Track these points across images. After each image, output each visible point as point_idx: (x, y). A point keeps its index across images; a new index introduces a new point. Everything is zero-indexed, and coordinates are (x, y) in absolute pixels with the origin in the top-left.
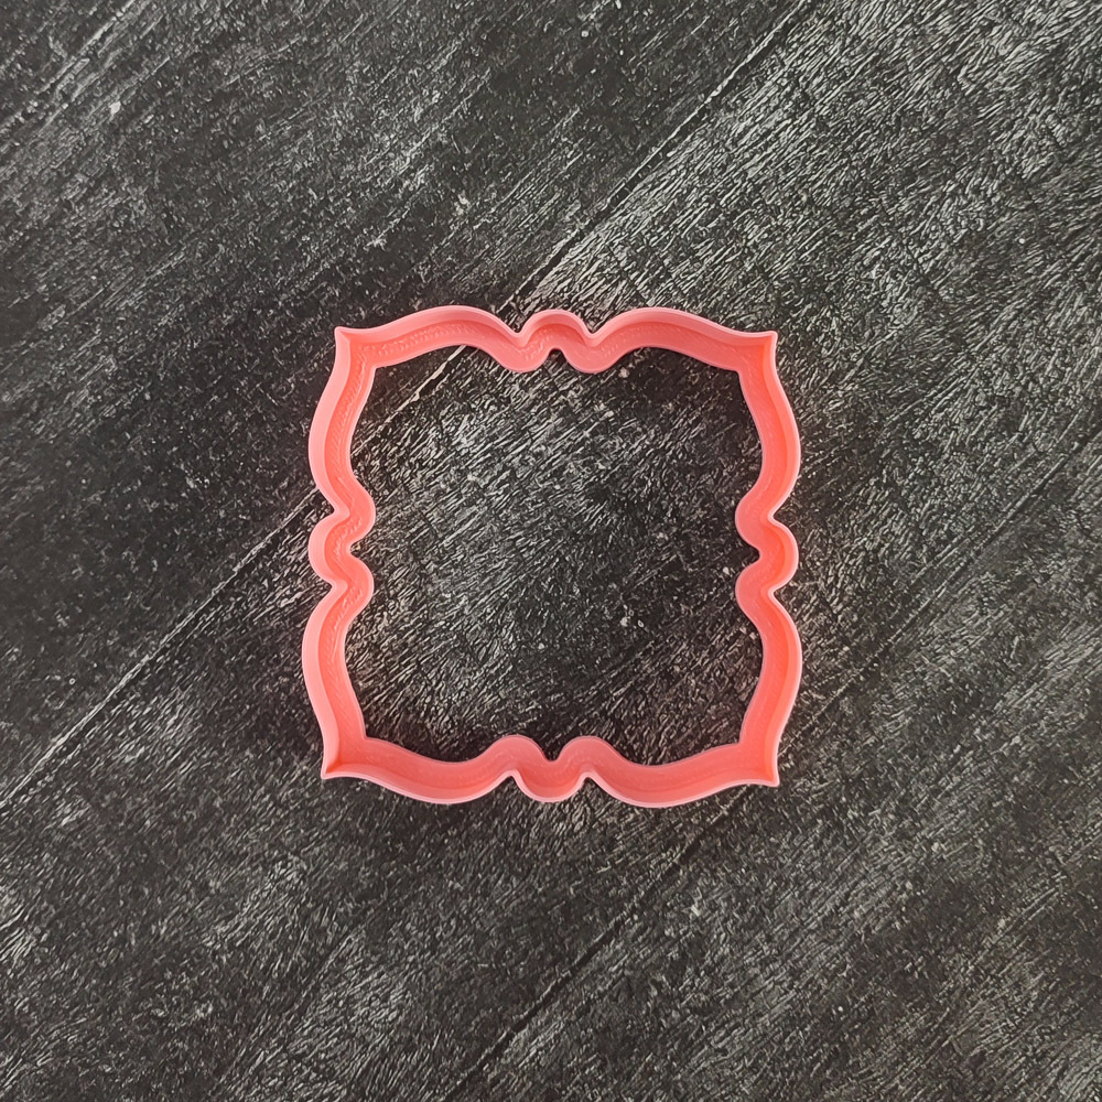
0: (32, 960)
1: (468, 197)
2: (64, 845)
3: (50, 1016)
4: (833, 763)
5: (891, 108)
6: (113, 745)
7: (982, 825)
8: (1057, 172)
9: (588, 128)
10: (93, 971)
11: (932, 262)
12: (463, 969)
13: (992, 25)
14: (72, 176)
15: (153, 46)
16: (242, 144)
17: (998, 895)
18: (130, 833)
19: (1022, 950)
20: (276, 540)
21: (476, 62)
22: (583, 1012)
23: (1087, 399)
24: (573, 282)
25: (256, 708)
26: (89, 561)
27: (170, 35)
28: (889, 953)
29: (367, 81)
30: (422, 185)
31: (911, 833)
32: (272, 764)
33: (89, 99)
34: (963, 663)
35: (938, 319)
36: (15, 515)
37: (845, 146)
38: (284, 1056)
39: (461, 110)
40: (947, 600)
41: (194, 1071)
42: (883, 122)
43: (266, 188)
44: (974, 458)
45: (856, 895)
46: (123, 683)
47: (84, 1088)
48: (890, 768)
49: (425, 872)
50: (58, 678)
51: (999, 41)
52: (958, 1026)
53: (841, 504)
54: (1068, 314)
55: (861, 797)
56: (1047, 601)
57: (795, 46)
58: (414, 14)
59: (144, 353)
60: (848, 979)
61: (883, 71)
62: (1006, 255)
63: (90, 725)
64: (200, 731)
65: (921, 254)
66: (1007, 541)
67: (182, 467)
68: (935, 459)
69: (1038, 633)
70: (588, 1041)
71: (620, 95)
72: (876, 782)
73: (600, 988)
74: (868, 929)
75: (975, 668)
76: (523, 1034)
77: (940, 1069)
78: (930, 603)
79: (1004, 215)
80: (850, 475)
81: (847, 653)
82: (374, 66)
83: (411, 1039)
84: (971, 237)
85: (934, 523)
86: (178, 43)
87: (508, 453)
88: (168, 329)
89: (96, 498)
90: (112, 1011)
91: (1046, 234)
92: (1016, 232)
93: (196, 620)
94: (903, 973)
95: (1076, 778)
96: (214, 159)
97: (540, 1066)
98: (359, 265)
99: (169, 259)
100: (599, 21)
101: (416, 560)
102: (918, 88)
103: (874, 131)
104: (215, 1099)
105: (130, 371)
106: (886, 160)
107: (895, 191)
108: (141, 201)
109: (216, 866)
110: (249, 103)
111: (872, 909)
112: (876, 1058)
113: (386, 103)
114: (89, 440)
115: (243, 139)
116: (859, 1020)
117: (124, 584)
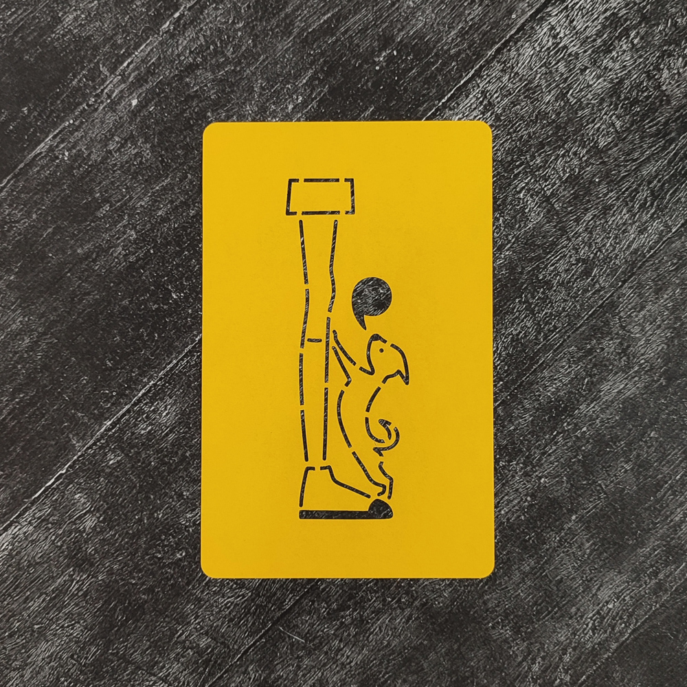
0: (96, 529)
2: (111, 474)
3: (105, 556)
5: (533, 110)
6: (135, 425)
7: (566, 470)
8: (616, 145)
9: (378, 117)
10: (125, 535)
11: (551, 190)
13: (586, 68)
14: (112, 137)
15: (154, 70)
16: (200, 122)
17: (572, 504)
18: (144, 468)
19: (583, 530)
21: (321, 81)
23: (626, 261)
26: (123, 334)
27: (163, 65)
28: (518, 531)
29: (264, 90)
31: (531, 473)
34: (559, 392)
35: (554, 219)
36: (85, 310)
37: (509, 129)
39: (313, 107)
40: (552, 360)
41: (176, 583)
42: (529, 117)
44: (569, 289)
45: (503, 503)
46: (140, 395)
47: (122, 590)
48: (521, 442)
50: (107, 392)
51: (589, 77)
52: (550, 566)
53: (501, 311)
54: (619, 218)
55: (506, 456)
56: (602, 361)
57: (485, 77)
58: (289, 56)
59: (151, 229)
60: (498, 543)
61: (530, 91)
62: (588, 187)
63: (123, 415)
64: (179, 418)
65: (546, 186)
66: (584, 331)
67: (170, 287)
68: (549, 289)
69: (597, 377)
71: (395, 100)
72: (515, 448)
74: (508, 519)
75: (565, 393)
77: (541, 586)
78: (544, 361)
79: (588, 167)
80: (506, 297)
81: (502, 385)
82: (268, 83)
84: (572, 178)
85: (547, 321)
86: (167, 69)
88: (162, 217)
89: (125, 302)
90: (135, 554)
91: (609, 177)
92: (594, 176)
93: (177, 364)
94: (526, 541)
95: (613, 448)
96: (185, 130)
97: (346, 583)
99: (163, 181)
100: (385, 62)
102: (548, 100)
103: (524, 122)
104: (186, 596)
105: (143, 238)
106: (530, 137)
107: (534, 153)
108: (148, 151)
109: (187, 485)
110: (204, 101)
111: (510, 510)
112: (510, 580)
113: (274, 102)
114: (122, 272)
115: (200, 120)
116: (502, 563)
117: (141, 345)
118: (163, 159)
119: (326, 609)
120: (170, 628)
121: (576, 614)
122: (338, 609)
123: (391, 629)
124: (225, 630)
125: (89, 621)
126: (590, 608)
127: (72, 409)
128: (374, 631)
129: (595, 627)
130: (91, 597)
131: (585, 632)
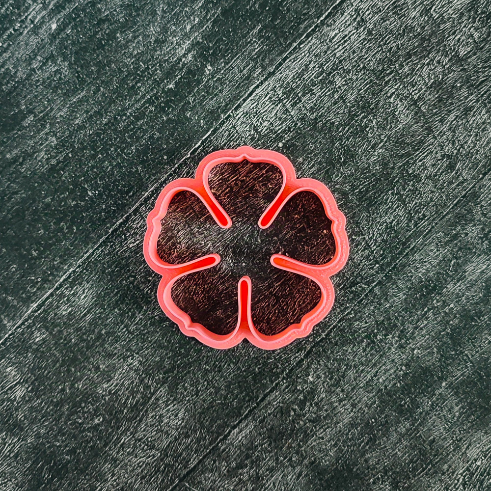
0: (25, 398)
1: (211, 65)
2: (37, 350)
3: (33, 422)
4: (371, 315)
5: (401, 25)
6: (58, 307)
7: (436, 342)
8: (475, 54)
9: (265, 35)
10: (51, 403)
11: (418, 95)
12: (210, 403)
14: (35, 57)
16: (111, 42)
17: (442, 372)
18: (65, 345)
19: (452, 395)
20: (128, 218)
21: (215, 4)
22: (262, 421)
23: (486, 156)
24: (258, 104)
25: (119, 291)
26: (46, 228)
28: (394, 397)
29: (166, 13)
30: (190, 60)
31: (405, 346)
32: (127, 315)
33: (43, 22)
34: (429, 272)
35: (421, 120)
36: (13, 207)
37: (380, 42)
38: (133, 439)
39: (208, 27)
40: (422, 244)
41: (95, 444)
42: (397, 31)
43: (121, 62)
44: (435, 182)
45: (381, 372)
46: (61, 280)
47: (48, 452)
48: (396, 318)
49: (193, 361)
50: (33, 278)
52: (424, 427)
53: (376, 202)
54: (478, 118)
55: (383, 330)
56: (466, 245)
59: (69, 136)
60: (377, 408)
61: (398, 8)
62: (451, 91)
63: (47, 298)
64: (96, 301)
65: (413, 91)
66: (449, 219)
67: (86, 186)
68: (418, 182)
69: (462, 259)
70: (264, 433)
71: (279, 19)
72: (390, 323)
73: (269, 411)
74: (386, 387)
75: (434, 274)
76: (236, 430)
77: (416, 446)
78: (415, 246)
79: (450, 73)
80: (380, 190)
81: (378, 267)
82: (169, 6)
83: (187, 432)
84: (436, 83)
85: (417, 210)
87: (229, 180)
88: (79, 125)
89: (48, 200)
90: (59, 420)
91: (469, 82)
92: (456, 81)
93: (93, 253)
94: (402, 406)
95: (477, 322)
96: (98, 49)
97: (243, 444)
98: (163, 97)
99: (79, 94)
101: (189, 227)
102: (413, 16)
103: (393, 35)
104: (104, 457)
105: (62, 144)
106: (398, 48)
107: (402, 63)
108: (66, 68)
109: (103, 359)
110: (113, 24)
111: (388, 378)
112: (388, 441)
113: (174, 23)
114: (45, 174)
115: (111, 40)
116: (381, 425)
117: (61, 237)
118: (79, 75)
119: (226, 467)
120: (90, 485)
121: (448, 471)
122: (236, 467)
123: (284, 485)
124: (139, 486)
125: (20, 479)
126: (460, 465)
127: (3, 294)
128: (268, 486)
129: (466, 482)
130: (21, 458)
131: (457, 487)
